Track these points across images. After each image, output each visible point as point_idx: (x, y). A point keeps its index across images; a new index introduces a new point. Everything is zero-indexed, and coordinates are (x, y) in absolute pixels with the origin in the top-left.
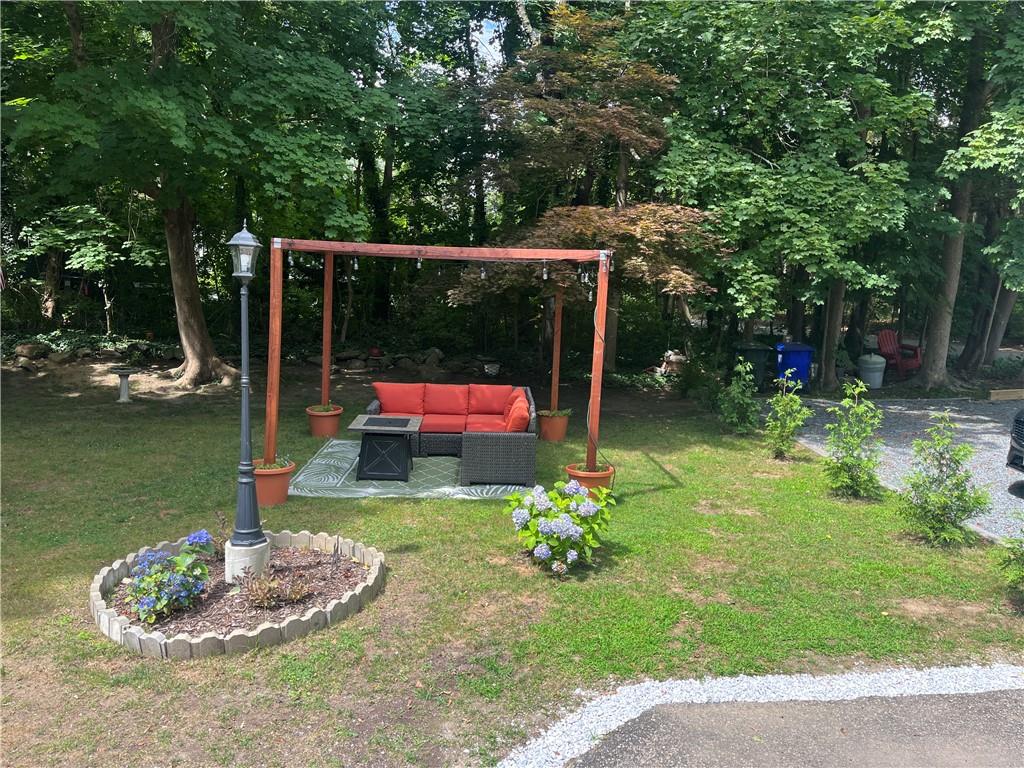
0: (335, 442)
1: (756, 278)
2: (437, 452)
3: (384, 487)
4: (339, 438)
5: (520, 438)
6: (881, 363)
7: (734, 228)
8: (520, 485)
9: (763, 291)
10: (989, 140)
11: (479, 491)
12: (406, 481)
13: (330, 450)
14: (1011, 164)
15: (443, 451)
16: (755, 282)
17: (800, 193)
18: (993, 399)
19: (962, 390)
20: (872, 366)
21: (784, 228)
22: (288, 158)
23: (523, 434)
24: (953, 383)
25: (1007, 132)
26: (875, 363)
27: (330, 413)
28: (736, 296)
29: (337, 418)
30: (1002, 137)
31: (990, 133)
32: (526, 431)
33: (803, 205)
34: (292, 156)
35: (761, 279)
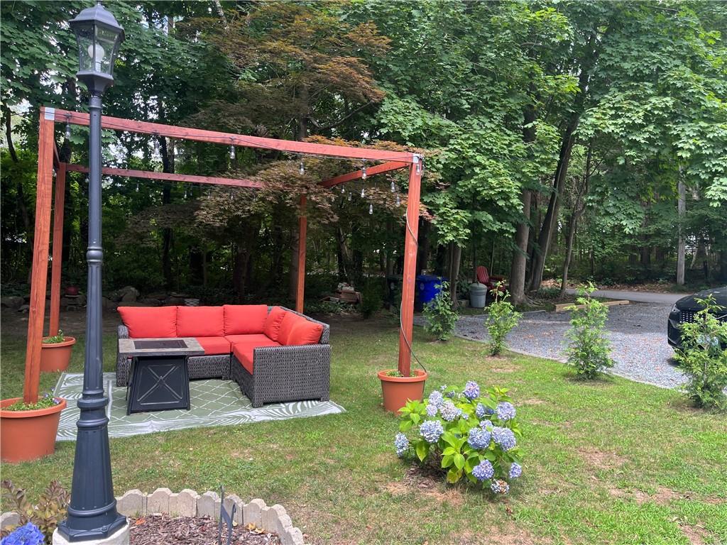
0: (68, 376)
1: (454, 211)
2: (201, 376)
3: (166, 418)
4: (72, 372)
5: (315, 350)
6: (484, 289)
7: (438, 170)
8: (314, 400)
9: (459, 222)
10: (605, 114)
11: (284, 410)
12: (188, 408)
13: (68, 385)
14: (622, 131)
15: (206, 375)
16: (453, 214)
17: (487, 144)
18: (557, 310)
19: (535, 306)
20: (479, 291)
21: (477, 170)
22: (27, 52)
23: (318, 346)
24: (528, 301)
25: (617, 109)
26: (481, 289)
27: (62, 344)
28: (438, 226)
29: (67, 350)
30: (613, 112)
31: (604, 109)
32: (319, 342)
33: (489, 153)
34: (32, 50)
35: (457, 213)
